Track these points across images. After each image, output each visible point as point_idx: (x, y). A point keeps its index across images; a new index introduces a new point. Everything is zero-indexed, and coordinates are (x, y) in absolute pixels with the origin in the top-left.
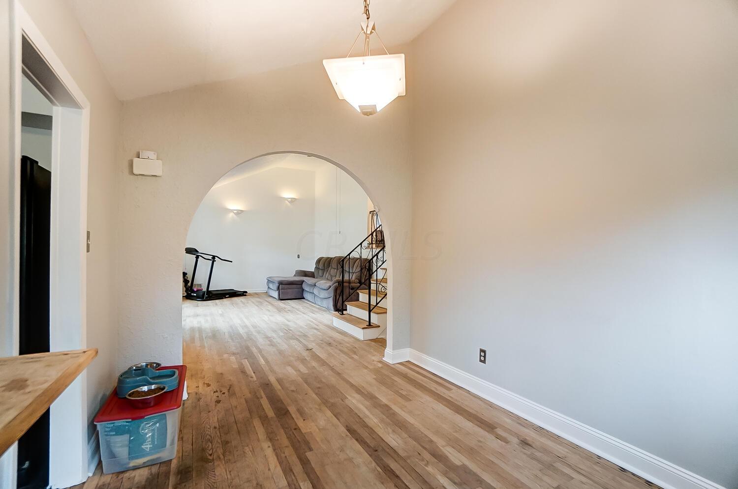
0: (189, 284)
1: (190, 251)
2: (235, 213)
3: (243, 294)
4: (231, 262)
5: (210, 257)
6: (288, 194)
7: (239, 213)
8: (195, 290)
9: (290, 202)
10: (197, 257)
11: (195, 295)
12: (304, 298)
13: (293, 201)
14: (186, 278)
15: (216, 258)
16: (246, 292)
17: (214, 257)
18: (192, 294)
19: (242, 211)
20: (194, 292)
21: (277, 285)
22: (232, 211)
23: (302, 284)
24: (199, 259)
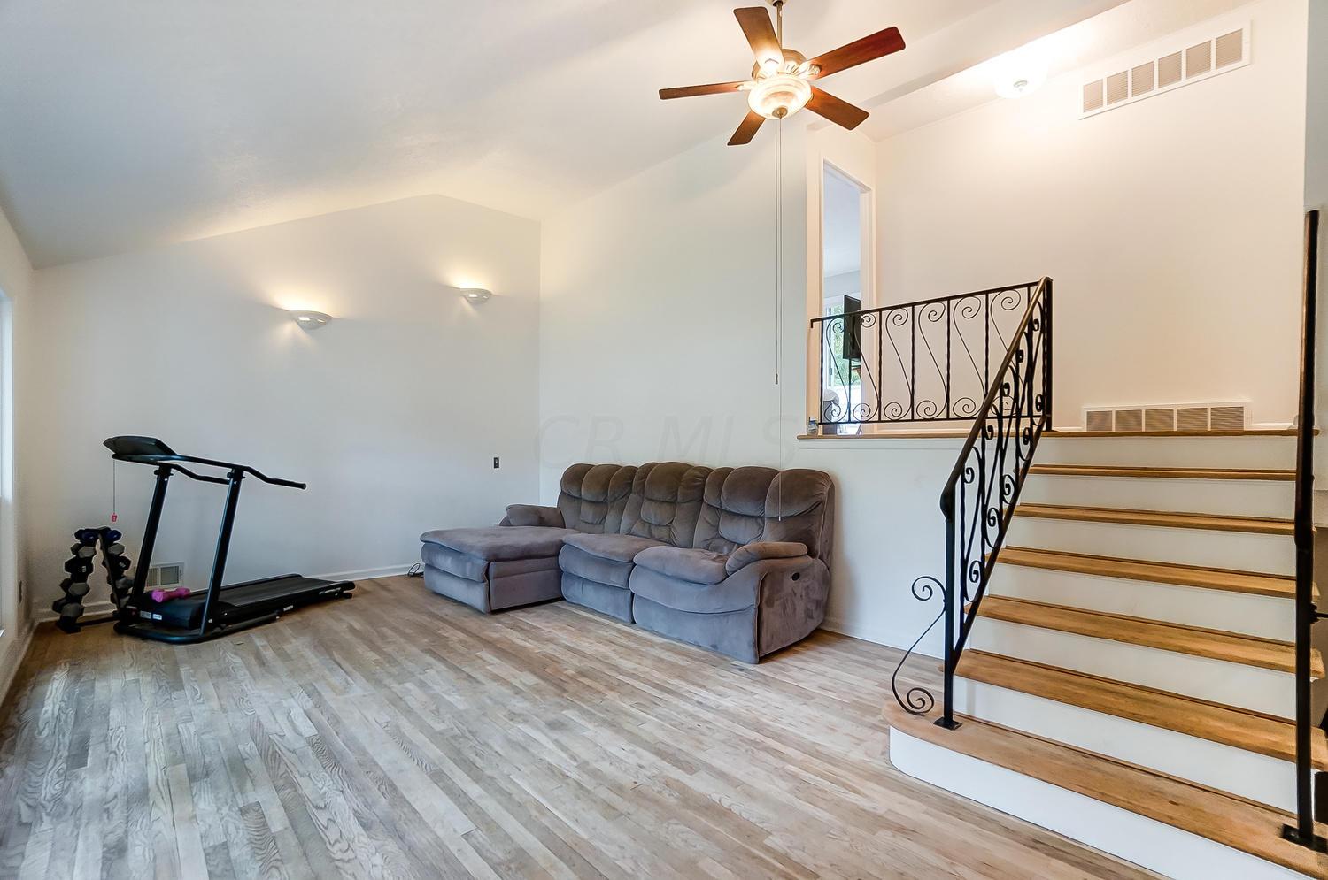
0: (130, 573)
1: (126, 449)
2: (302, 325)
3: (343, 591)
4: (302, 486)
5: (223, 473)
6: (466, 278)
7: (317, 323)
8: (158, 598)
9: (474, 303)
10: (164, 473)
11: (158, 617)
12: (562, 599)
13: (482, 298)
14: (112, 550)
15: (246, 473)
16: (351, 585)
17: (238, 472)
18: (147, 615)
19: (327, 318)
20: (154, 607)
21: (482, 563)
22: (292, 316)
23: (557, 555)
24: (171, 481)
